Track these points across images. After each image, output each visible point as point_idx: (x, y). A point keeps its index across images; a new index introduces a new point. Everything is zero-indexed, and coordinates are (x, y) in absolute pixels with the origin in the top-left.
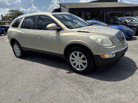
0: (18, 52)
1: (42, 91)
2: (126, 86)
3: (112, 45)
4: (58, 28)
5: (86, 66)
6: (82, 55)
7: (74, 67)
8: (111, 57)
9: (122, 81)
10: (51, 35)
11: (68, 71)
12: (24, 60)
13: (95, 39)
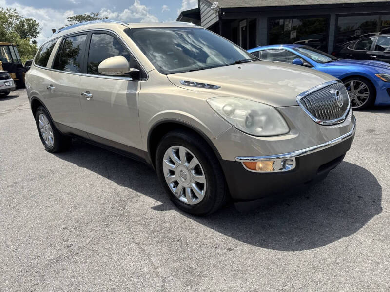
0: (49, 135)
1: (58, 260)
2: (315, 269)
3: (287, 130)
4: (132, 69)
5: (203, 192)
6: (192, 157)
7: (174, 190)
8: (277, 170)
9: (308, 252)
10: (116, 92)
11: (159, 203)
12: (61, 160)
13: (228, 108)
